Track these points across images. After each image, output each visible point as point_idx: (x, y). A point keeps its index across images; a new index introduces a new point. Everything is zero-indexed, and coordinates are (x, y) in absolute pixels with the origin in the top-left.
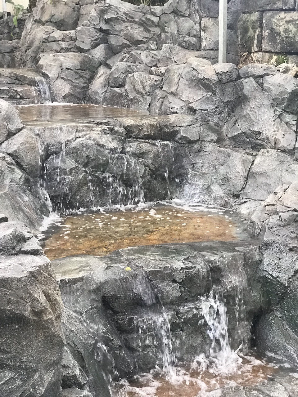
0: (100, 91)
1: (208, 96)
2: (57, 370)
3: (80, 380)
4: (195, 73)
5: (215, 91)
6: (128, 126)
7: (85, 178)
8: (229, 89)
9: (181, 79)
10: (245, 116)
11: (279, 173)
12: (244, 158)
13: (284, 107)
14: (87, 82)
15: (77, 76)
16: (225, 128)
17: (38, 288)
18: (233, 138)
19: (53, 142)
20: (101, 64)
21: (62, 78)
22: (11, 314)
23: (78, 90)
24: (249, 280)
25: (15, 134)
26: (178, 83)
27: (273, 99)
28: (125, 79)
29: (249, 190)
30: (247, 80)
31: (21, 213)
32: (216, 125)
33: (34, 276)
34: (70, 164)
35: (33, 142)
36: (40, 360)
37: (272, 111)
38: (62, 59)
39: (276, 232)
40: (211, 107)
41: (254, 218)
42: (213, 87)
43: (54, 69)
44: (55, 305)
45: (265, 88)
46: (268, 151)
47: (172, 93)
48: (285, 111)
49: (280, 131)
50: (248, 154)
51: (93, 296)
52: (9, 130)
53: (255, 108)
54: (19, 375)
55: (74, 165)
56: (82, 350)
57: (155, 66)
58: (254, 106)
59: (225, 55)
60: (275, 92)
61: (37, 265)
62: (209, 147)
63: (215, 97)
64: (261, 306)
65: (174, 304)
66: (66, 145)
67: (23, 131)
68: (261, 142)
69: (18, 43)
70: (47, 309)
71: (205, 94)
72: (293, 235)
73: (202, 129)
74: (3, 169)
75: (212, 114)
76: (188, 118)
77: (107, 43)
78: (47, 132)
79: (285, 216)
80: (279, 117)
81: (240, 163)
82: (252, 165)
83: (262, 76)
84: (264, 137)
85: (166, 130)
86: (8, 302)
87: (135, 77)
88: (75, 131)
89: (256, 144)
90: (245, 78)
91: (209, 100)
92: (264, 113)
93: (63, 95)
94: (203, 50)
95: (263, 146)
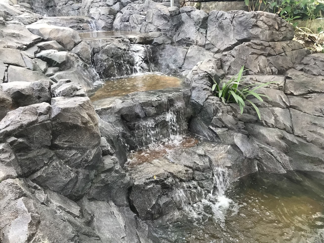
0: (119, 24)
1: (166, 22)
2: (98, 148)
3: (111, 152)
4: (160, 12)
5: (169, 20)
6: (130, 38)
7: (112, 63)
8: (175, 19)
9: (154, 16)
10: (183, 31)
11: (198, 56)
12: (183, 50)
13: (200, 25)
14: (112, 20)
15: (108, 18)
16: (174, 37)
17: (84, 112)
18: (178, 42)
19: (96, 47)
20: (118, 12)
21: (101, 19)
22: (72, 124)
23: (109, 25)
24: (186, 104)
25: (78, 44)
26: (152, 18)
27: (195, 22)
28: (129, 18)
29: (185, 65)
30: (183, 14)
31: (83, 80)
32: (170, 36)
33: (81, 106)
34: (105, 57)
35: (86, 47)
36: (89, 145)
37: (195, 27)
38: (100, 10)
39: (197, 82)
40: (168, 28)
41: (188, 77)
42: (168, 18)
43: (97, 15)
44: (94, 119)
45: (191, 17)
46: (193, 47)
47: (150, 23)
48: (201, 27)
49: (198, 37)
50: (185, 48)
51: (116, 115)
52: (75, 42)
53: (187, 27)
54: (79, 152)
55: (106, 57)
56: (112, 139)
57: (142, 11)
58: (187, 26)
59: (174, 4)
60: (196, 18)
61: (83, 101)
62: (168, 47)
63: (169, 23)
64: (192, 115)
65: (153, 116)
66: (102, 48)
67: (82, 42)
68: (190, 42)
69: (81, 5)
70: (89, 121)
71: (165, 22)
72: (205, 83)
73: (164, 38)
74: (73, 61)
75: (168, 31)
76: (158, 33)
77: (120, 2)
78: (93, 42)
79: (201, 75)
80: (198, 30)
81: (181, 53)
82: (187, 53)
83: (190, 12)
84: (192, 40)
85: (148, 39)
86: (70, 119)
87: (134, 16)
88: (105, 41)
89: (188, 44)
90: (182, 13)
91: (166, 24)
92: (191, 29)
93: (102, 27)
94: (164, 2)
95: (191, 44)
